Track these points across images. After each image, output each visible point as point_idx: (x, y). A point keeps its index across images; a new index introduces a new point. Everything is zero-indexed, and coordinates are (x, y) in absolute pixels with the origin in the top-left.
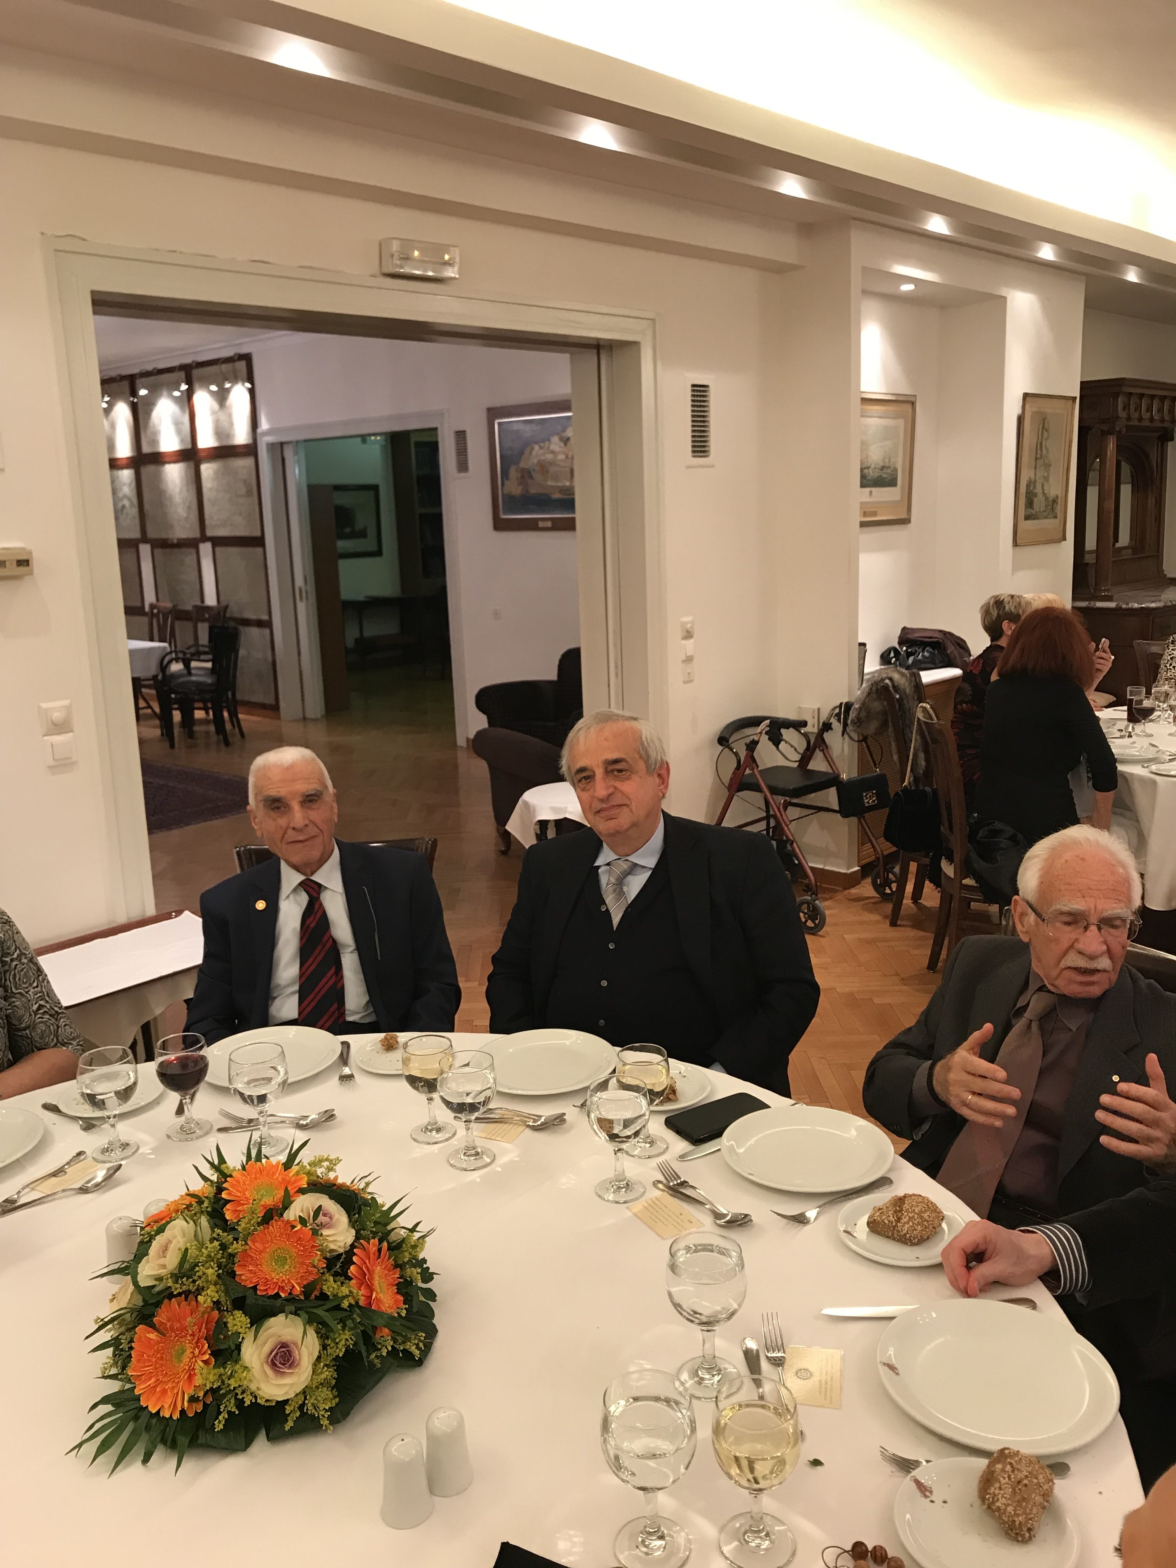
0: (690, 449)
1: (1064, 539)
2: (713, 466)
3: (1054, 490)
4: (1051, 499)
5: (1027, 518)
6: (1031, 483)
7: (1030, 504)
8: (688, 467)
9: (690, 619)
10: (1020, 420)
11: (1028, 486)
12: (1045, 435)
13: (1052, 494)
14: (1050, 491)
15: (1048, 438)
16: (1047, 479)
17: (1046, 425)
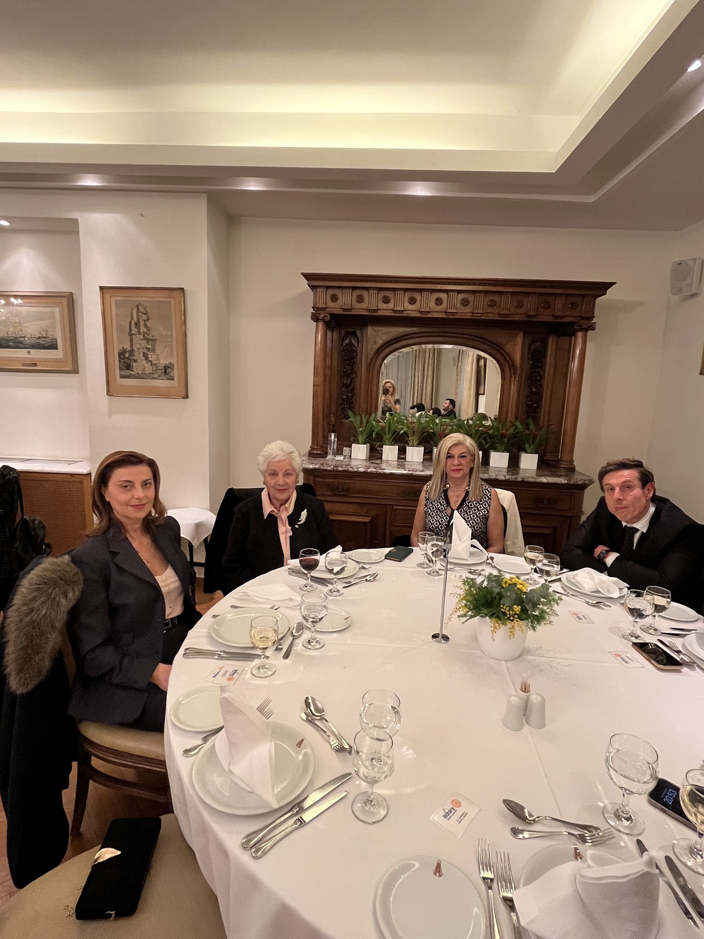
1: (187, 396)
4: (161, 366)
5: (122, 377)
7: (126, 367)
11: (121, 354)
12: (144, 317)
13: (163, 362)
14: (158, 359)
15: (148, 320)
16: (154, 351)
17: (141, 309)
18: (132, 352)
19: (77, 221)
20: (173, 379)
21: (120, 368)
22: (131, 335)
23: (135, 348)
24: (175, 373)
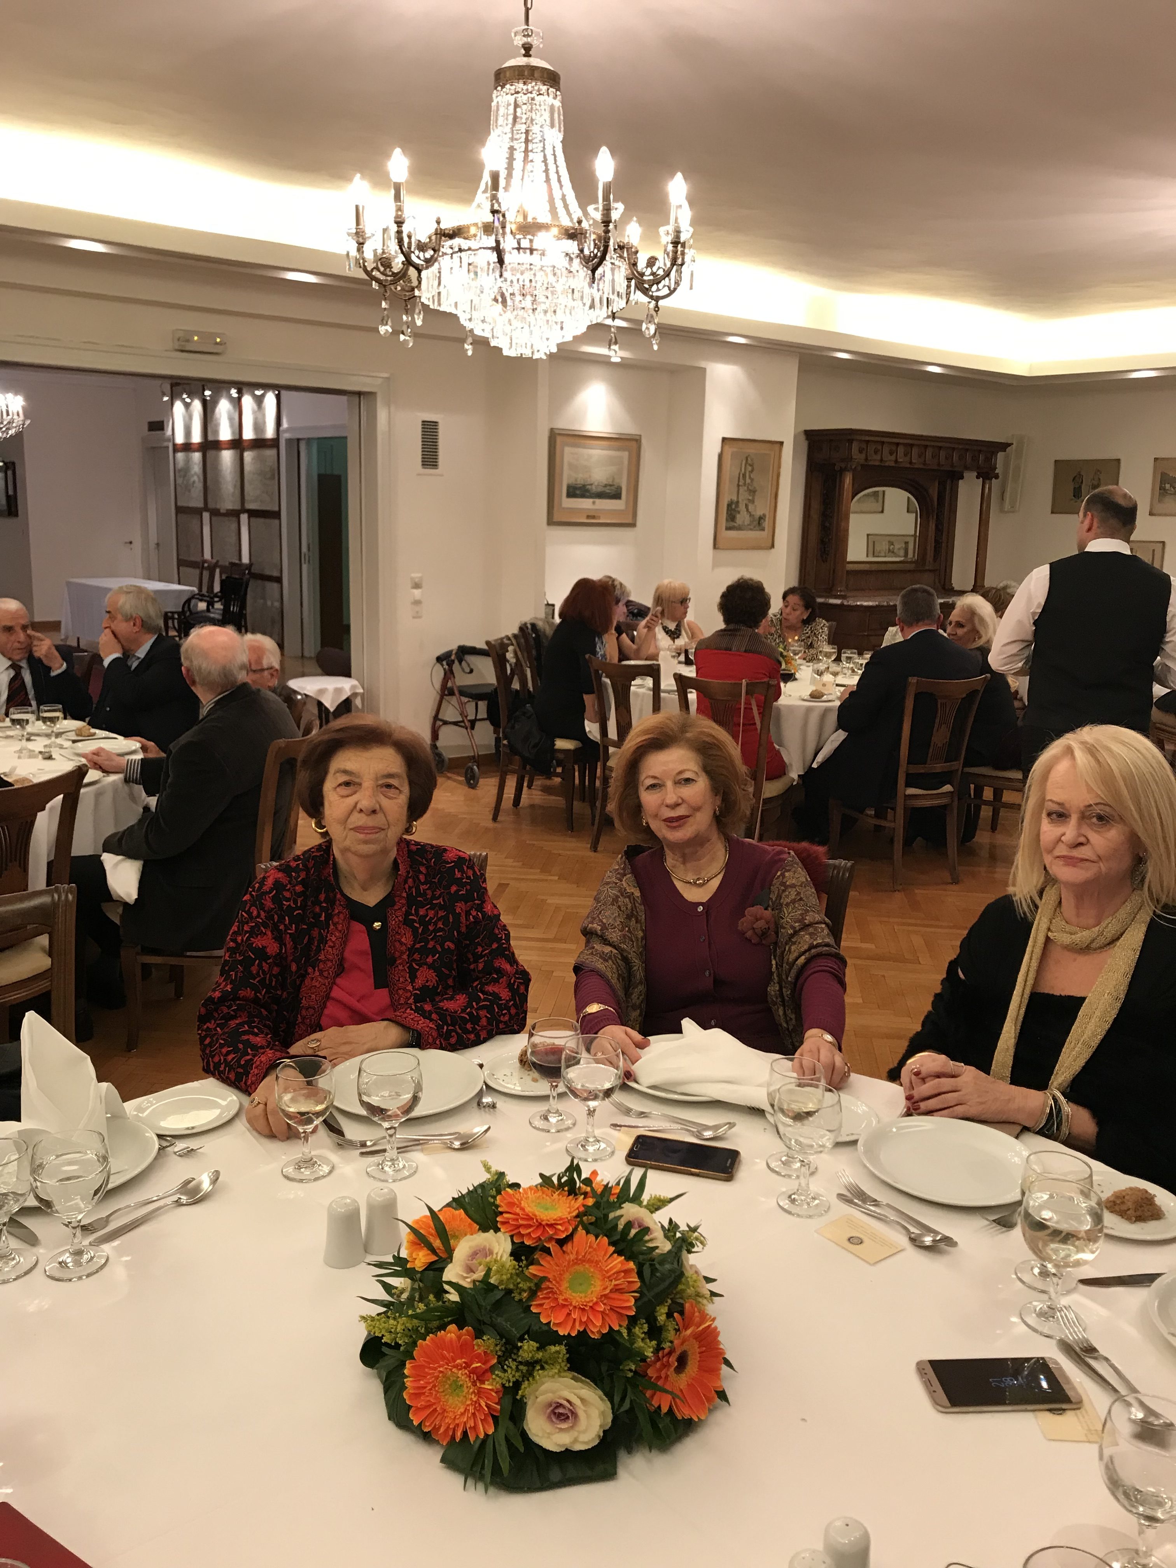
0: (420, 463)
1: (773, 547)
2: (442, 475)
3: (760, 510)
4: (757, 517)
5: (728, 529)
7: (733, 519)
8: (419, 475)
9: (419, 575)
10: (722, 457)
11: (729, 505)
12: (750, 468)
13: (759, 513)
14: (755, 510)
15: (752, 471)
16: (752, 501)
17: (749, 461)
18: (738, 502)
19: (704, 370)
20: (763, 530)
21: (727, 520)
22: (738, 486)
23: (740, 500)
24: (766, 524)
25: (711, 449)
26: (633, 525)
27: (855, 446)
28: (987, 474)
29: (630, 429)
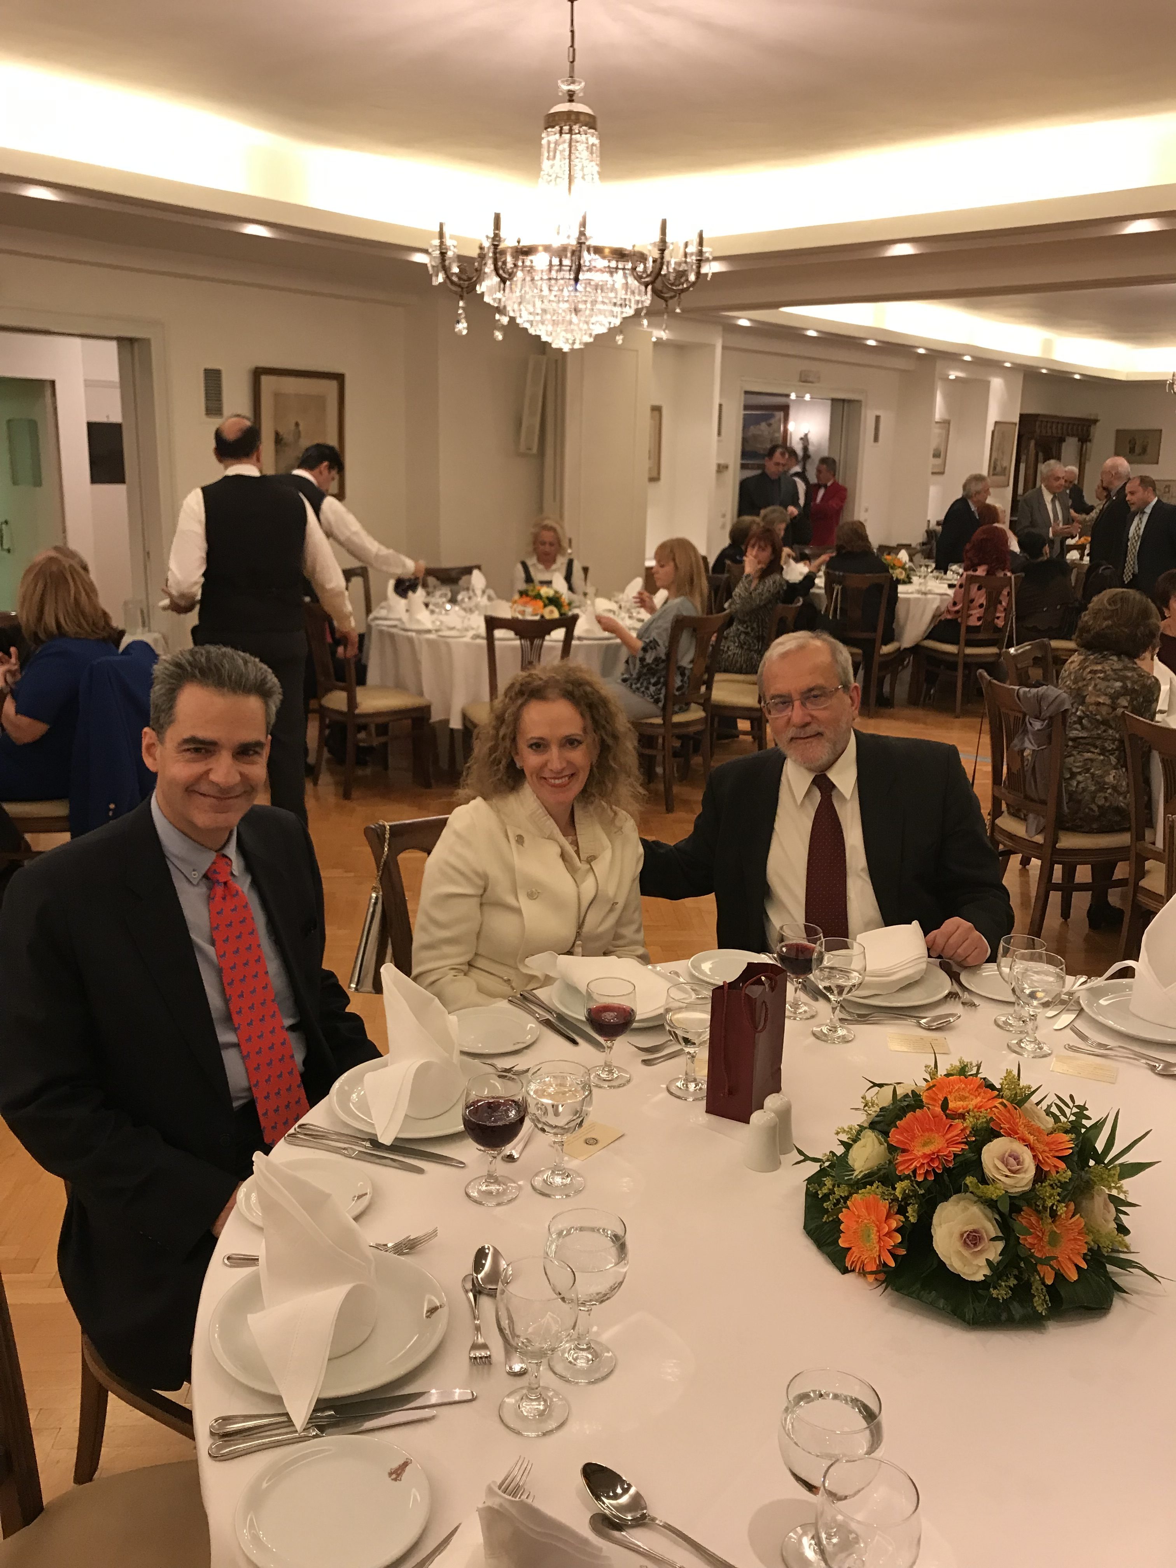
0: (873, 439)
1: (1008, 485)
2: (879, 446)
3: (1005, 464)
5: (994, 475)
6: (996, 460)
7: (995, 468)
8: (872, 446)
10: (993, 432)
12: (1002, 439)
17: (1003, 435)
19: (989, 382)
25: (990, 427)
26: (942, 473)
27: (1038, 423)
28: (1085, 439)
29: (947, 417)
